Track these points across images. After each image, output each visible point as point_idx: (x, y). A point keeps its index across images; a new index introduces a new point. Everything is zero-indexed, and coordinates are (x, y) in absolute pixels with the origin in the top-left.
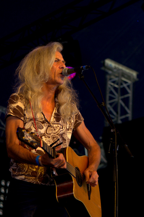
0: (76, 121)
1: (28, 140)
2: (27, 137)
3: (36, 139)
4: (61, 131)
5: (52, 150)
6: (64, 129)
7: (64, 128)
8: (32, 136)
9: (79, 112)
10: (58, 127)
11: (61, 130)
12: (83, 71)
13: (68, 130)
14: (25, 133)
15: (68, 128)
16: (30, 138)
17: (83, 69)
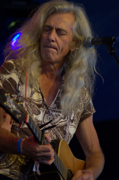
0: (85, 111)
1: (10, 108)
2: (10, 104)
3: (21, 111)
4: (62, 122)
5: (41, 132)
6: (66, 119)
7: (68, 118)
8: (16, 105)
9: (89, 101)
10: (59, 115)
11: (62, 120)
12: (114, 43)
13: (72, 121)
14: (8, 99)
15: (72, 118)
16: (14, 107)
17: (115, 41)
